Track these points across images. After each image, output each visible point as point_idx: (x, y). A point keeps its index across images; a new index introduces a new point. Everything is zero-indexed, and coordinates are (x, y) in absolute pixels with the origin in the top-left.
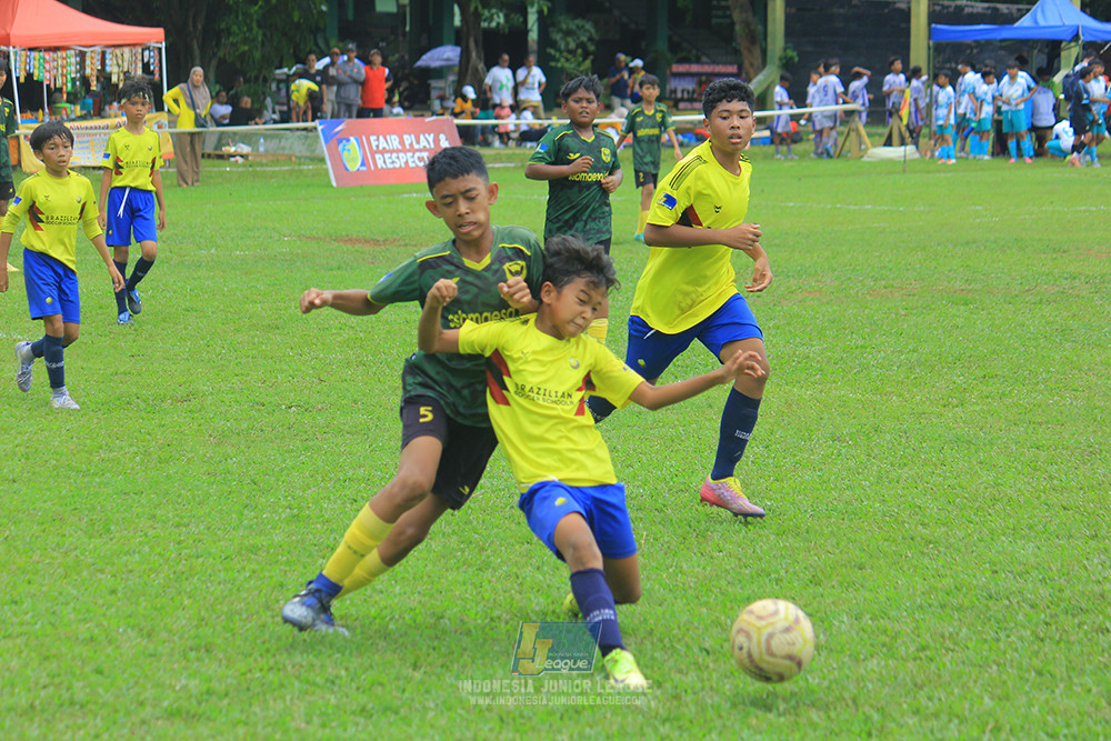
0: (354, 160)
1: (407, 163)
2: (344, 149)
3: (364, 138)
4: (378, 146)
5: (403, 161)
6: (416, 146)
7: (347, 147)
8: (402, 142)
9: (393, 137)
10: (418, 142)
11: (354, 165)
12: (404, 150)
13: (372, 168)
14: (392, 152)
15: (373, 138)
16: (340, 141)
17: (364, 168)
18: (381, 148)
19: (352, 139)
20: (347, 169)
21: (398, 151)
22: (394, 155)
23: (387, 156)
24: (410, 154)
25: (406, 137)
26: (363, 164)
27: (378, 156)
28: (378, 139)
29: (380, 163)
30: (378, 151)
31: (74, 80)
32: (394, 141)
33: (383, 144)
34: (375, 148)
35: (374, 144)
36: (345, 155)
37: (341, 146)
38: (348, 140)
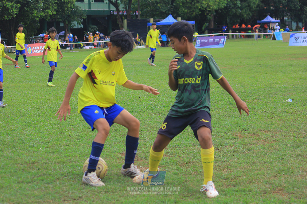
0: (30, 51)
1: (40, 52)
3: (32, 47)
5: (40, 51)
6: (42, 49)
8: (39, 48)
9: (38, 47)
10: (43, 48)
11: (30, 53)
12: (40, 49)
14: (37, 50)
15: (34, 47)
16: (27, 48)
20: (28, 53)
21: (39, 50)
22: (38, 50)
23: (36, 50)
24: (41, 50)
25: (40, 47)
26: (32, 52)
27: (35, 51)
29: (35, 52)
30: (35, 50)
32: (38, 48)
33: (36, 48)
35: (34, 49)
36: (28, 51)
38: (29, 48)
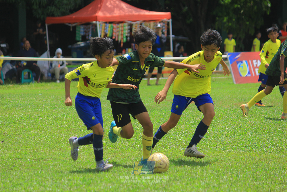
0: (245, 71)
2: (240, 66)
3: (250, 61)
4: (257, 65)
7: (241, 65)
11: (244, 74)
13: (254, 75)
15: (254, 61)
16: (238, 62)
17: (249, 75)
18: (258, 66)
19: (244, 62)
20: (241, 76)
26: (249, 73)
28: (257, 62)
31: (127, 37)
34: (255, 66)
35: (255, 64)
36: (240, 69)
37: (238, 65)
38: (242, 62)
